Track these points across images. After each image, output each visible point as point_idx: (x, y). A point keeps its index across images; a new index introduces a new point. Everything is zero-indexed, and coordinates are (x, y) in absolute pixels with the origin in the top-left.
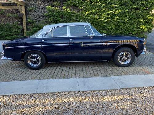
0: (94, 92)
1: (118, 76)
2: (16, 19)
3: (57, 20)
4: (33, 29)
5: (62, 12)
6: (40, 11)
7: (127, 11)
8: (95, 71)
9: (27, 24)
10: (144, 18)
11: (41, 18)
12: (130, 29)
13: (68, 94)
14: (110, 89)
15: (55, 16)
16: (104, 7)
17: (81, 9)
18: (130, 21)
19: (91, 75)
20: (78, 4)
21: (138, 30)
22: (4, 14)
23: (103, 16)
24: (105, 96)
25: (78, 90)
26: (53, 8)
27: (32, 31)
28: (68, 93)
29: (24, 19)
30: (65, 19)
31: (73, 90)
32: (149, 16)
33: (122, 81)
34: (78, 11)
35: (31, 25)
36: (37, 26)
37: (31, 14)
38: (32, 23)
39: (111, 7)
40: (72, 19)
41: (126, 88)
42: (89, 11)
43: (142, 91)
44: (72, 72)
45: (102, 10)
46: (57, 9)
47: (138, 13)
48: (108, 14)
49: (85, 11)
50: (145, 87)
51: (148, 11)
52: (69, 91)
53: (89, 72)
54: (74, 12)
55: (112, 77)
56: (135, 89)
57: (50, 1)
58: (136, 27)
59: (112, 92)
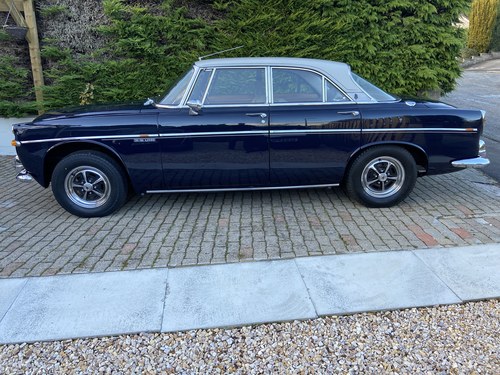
0: (214, 334)
2: (6, 45)
3: (142, 50)
4: (62, 79)
5: (157, 23)
6: (85, 17)
7: (374, 17)
8: (246, 232)
9: (44, 62)
10: (429, 41)
11: (88, 42)
12: (383, 80)
14: (279, 319)
15: (134, 34)
16: (297, 5)
17: (223, 11)
18: (384, 53)
19: (226, 253)
21: (410, 84)
23: (294, 36)
24: (253, 354)
25: (155, 329)
26: (128, 9)
27: (61, 86)
28: (113, 343)
29: (34, 46)
30: (171, 46)
31: (135, 330)
32: (445, 38)
33: (329, 278)
34: (213, 19)
35: (56, 65)
36: (77, 71)
37: (55, 29)
38: (59, 58)
39: (322, 6)
40: (195, 47)
41: (338, 315)
42: (248, 18)
43: (397, 324)
44: (164, 241)
45: (293, 16)
46: (142, 10)
47: (411, 27)
48: (313, 30)
49: (236, 17)
50: (410, 309)
51: (443, 18)
52: (121, 332)
53: (224, 238)
54: (198, 20)
55: (297, 260)
56: (372, 318)
58: (403, 72)
59: (284, 335)
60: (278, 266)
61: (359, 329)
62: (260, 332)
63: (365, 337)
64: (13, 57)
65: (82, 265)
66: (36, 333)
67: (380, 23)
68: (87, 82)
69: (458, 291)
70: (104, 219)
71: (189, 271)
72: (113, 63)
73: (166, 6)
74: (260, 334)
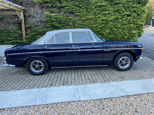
0: (95, 101)
1: (116, 82)
2: (15, 24)
3: (55, 26)
4: (32, 34)
5: (59, 18)
6: (38, 16)
7: (120, 17)
8: (93, 76)
9: (26, 29)
10: (135, 23)
11: (39, 24)
12: (122, 34)
13: (69, 105)
14: (111, 97)
15: (53, 21)
16: (99, 14)
17: (78, 15)
18: (123, 26)
19: (90, 81)
20: (75, 10)
21: (130, 35)
22: (3, 20)
23: (98, 22)
24: (107, 106)
25: (79, 100)
26: (51, 14)
27: (31, 36)
29: (23, 24)
30: (63, 25)
31: (74, 100)
32: (139, 22)
33: (121, 87)
34: (75, 17)
35: (30, 30)
36: (36, 32)
37: (29, 20)
38: (31, 28)
39: (105, 14)
40: (69, 25)
41: (126, 96)
42: (85, 17)
43: (142, 98)
44: (71, 78)
45: (97, 17)
46: (55, 15)
47: (130, 19)
48: (103, 20)
49: (81, 17)
50: (144, 94)
51: (138, 17)
52: (70, 101)
53: (88, 77)
54: (71, 17)
55: (110, 82)
56: (135, 96)
57: (48, 7)
58: (128, 32)
59: (113, 101)
60: (106, 84)
61: (132, 99)
63: (135, 101)
64: (17, 28)
65: (51, 85)
66: (48, 102)
67: (121, 18)
71: (82, 86)
73: (62, 13)
74: (107, 101)
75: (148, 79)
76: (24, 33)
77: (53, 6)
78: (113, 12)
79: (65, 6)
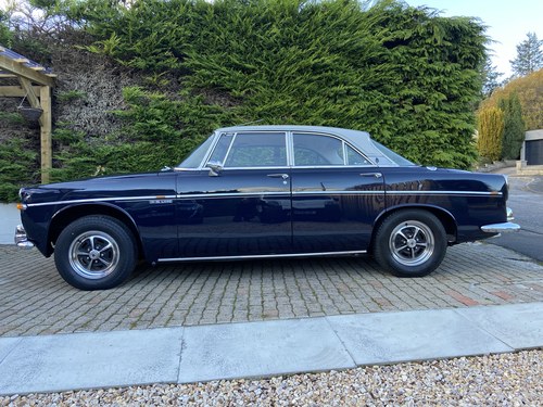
0: (239, 384)
2: (17, 128)
3: (159, 132)
6: (103, 102)
7: (386, 104)
8: (269, 298)
9: (55, 146)
10: (442, 127)
11: (103, 127)
13: (118, 400)
14: (313, 369)
15: (152, 117)
16: (312, 93)
17: (240, 98)
18: (399, 138)
19: (248, 314)
20: (229, 81)
25: (170, 380)
26: (146, 94)
27: (71, 168)
28: (122, 394)
29: (46, 129)
30: (188, 129)
31: (147, 381)
32: (457, 124)
33: (366, 333)
34: (230, 105)
35: (68, 148)
36: (89, 153)
37: (70, 114)
38: (71, 142)
39: (336, 94)
41: (380, 365)
42: (264, 104)
43: (446, 372)
44: (177, 306)
45: (308, 103)
46: (161, 96)
47: (423, 114)
48: (328, 115)
49: (253, 104)
50: (459, 358)
51: (453, 106)
52: (131, 383)
53: (245, 303)
54: (216, 106)
55: (328, 317)
56: (417, 366)
57: (137, 70)
58: (419, 156)
59: (320, 384)
60: (307, 323)
61: (405, 378)
62: (292, 382)
63: (413, 383)
64: (22, 140)
65: (85, 326)
66: (31, 385)
67: (392, 110)
68: (98, 165)
69: (508, 341)
70: (108, 291)
71: (207, 329)
72: (128, 146)
73: (185, 92)
74: (292, 384)
75: (485, 308)
76: (46, 160)
77: (152, 66)
78: (363, 88)
79: (197, 66)
